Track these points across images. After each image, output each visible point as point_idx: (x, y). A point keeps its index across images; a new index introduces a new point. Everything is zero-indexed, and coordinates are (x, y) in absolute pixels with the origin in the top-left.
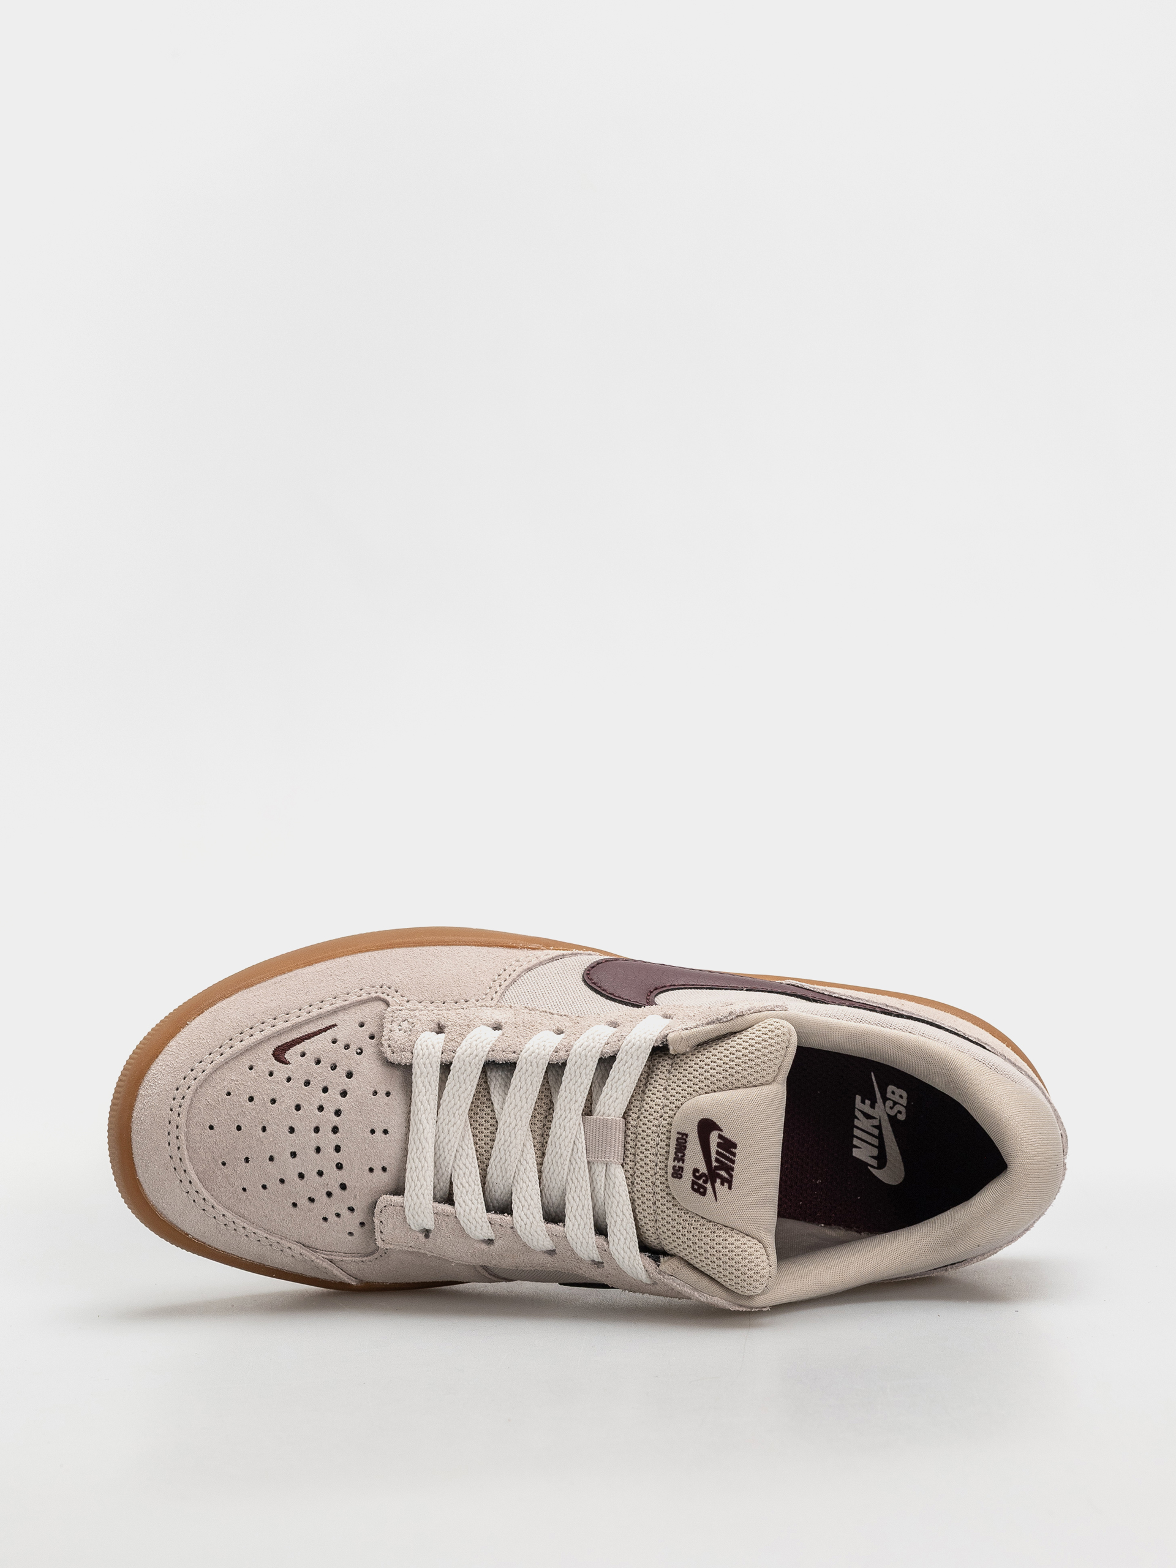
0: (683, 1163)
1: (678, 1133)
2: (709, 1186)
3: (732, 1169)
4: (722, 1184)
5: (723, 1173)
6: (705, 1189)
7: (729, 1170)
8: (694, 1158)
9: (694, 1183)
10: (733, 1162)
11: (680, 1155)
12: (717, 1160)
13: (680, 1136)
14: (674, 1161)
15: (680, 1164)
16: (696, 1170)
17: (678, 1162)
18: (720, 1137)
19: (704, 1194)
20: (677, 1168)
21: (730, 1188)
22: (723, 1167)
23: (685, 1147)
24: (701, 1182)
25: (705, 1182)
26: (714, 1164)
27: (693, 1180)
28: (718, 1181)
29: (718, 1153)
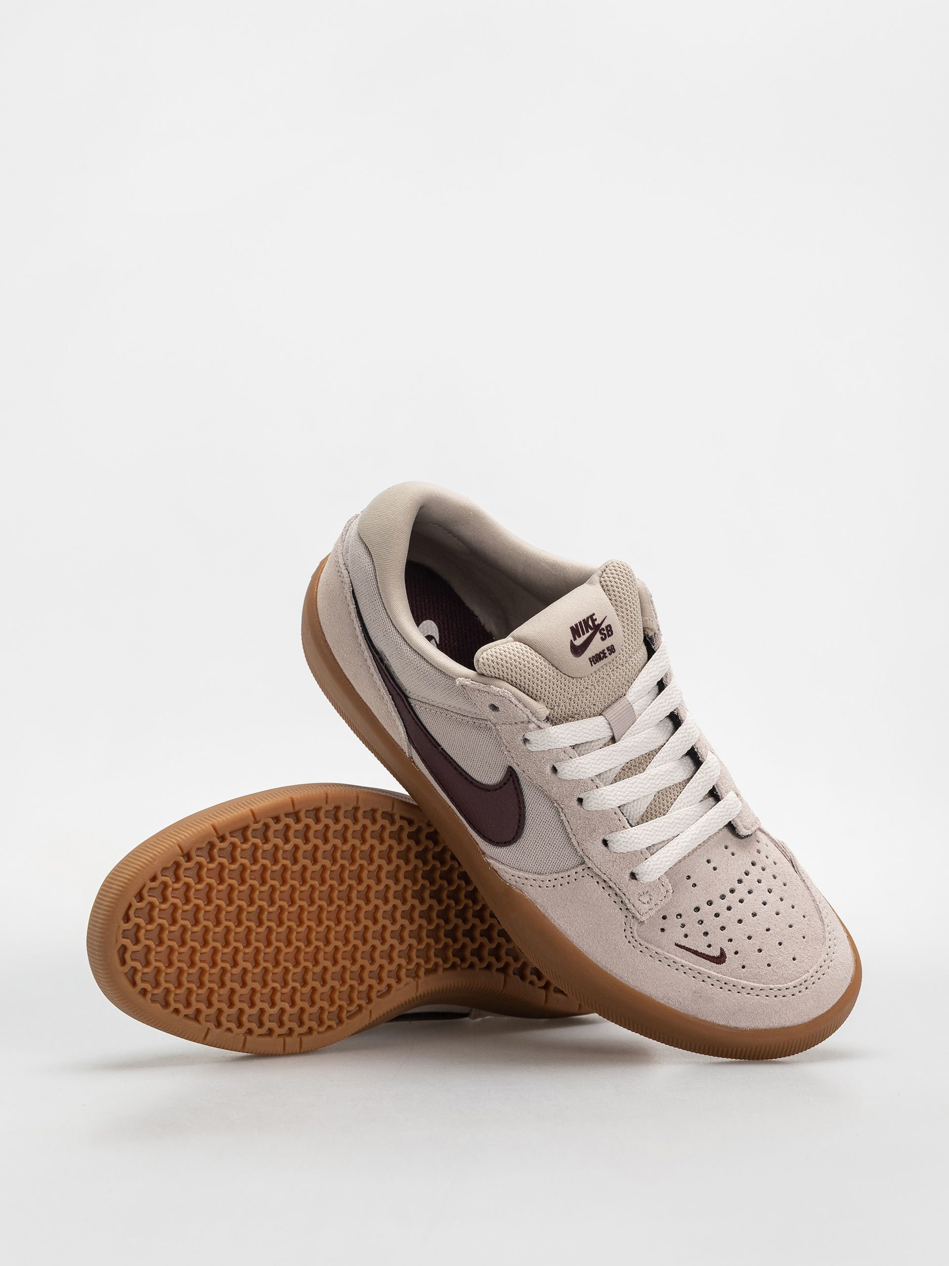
0: (604, 650)
1: (592, 666)
2: (603, 626)
3: (584, 620)
4: (596, 620)
5: (590, 623)
6: (607, 627)
7: (586, 621)
8: (597, 645)
9: (609, 636)
10: (580, 623)
11: (602, 655)
12: (588, 632)
13: (593, 663)
14: (607, 657)
15: (606, 651)
16: (603, 639)
17: (606, 654)
18: (575, 639)
19: (610, 626)
20: (609, 652)
21: (594, 614)
22: (587, 626)
23: (596, 655)
24: (605, 632)
25: (603, 629)
26: (591, 631)
27: (609, 637)
28: (596, 623)
29: (584, 634)
